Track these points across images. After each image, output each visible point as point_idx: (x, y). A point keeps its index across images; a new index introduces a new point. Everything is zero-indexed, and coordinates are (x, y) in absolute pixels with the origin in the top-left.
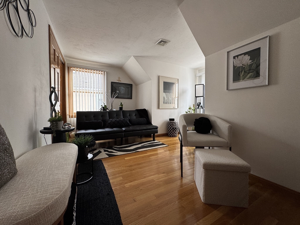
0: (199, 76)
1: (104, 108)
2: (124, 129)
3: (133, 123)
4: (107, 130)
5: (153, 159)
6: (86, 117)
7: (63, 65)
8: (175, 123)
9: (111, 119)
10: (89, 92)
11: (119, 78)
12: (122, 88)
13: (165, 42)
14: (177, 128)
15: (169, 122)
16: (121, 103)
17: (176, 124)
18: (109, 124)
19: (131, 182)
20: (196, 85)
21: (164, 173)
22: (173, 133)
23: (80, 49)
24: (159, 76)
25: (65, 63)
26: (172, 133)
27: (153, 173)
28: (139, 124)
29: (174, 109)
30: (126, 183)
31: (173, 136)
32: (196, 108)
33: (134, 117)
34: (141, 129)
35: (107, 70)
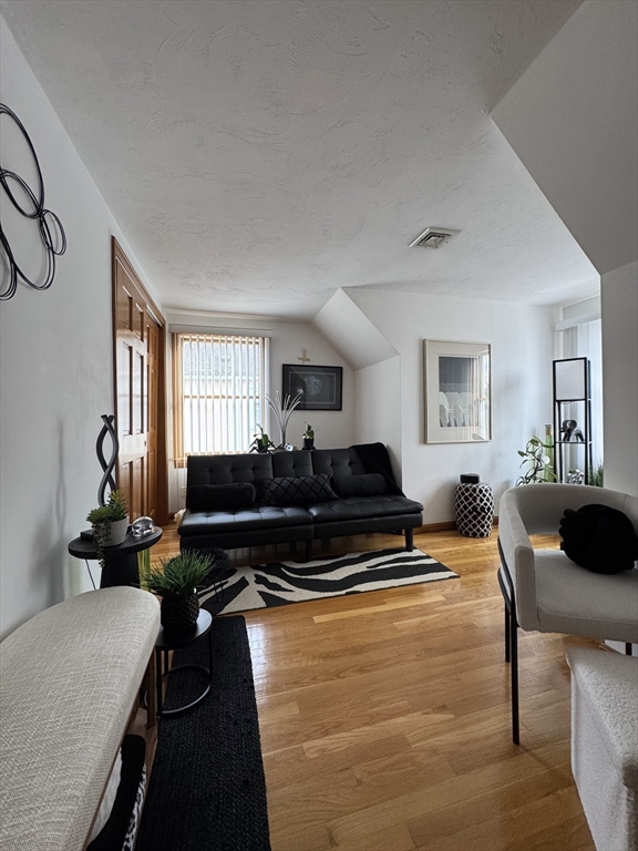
0: (567, 331)
1: (262, 444)
2: (314, 512)
3: (342, 492)
4: (267, 514)
5: (404, 633)
6: (210, 471)
7: (160, 329)
8: (481, 491)
9: (278, 480)
10: (223, 397)
11: (304, 352)
12: (313, 379)
13: (442, 236)
14: (489, 509)
15: (460, 489)
16: (309, 428)
17: (484, 496)
18: (273, 492)
19: (327, 733)
20: (554, 362)
21: (442, 708)
22: (475, 526)
23: (199, 286)
24: (424, 341)
25: (164, 325)
26: (470, 526)
27: (404, 703)
28: (361, 493)
29: (478, 440)
30: (309, 738)
31: (474, 535)
32: (557, 440)
33: (346, 470)
34: (366, 512)
35: (270, 333)
